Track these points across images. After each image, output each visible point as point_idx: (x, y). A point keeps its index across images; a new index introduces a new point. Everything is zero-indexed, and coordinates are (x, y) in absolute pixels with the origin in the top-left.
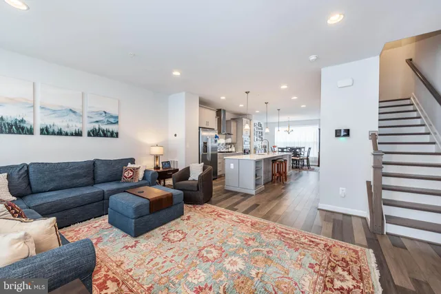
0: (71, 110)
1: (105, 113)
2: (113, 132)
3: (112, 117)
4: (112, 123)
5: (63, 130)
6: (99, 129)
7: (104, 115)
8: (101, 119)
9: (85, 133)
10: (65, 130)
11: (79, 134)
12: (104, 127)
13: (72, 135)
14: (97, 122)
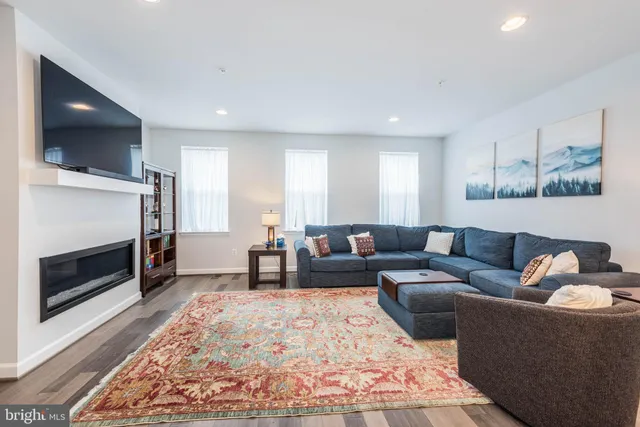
0: (524, 161)
1: (571, 148)
2: (585, 183)
3: (585, 152)
4: (584, 166)
5: (515, 190)
6: (560, 181)
7: (569, 152)
8: (564, 162)
9: (540, 192)
10: (517, 190)
11: (531, 194)
12: (568, 177)
13: (523, 196)
14: (556, 169)
